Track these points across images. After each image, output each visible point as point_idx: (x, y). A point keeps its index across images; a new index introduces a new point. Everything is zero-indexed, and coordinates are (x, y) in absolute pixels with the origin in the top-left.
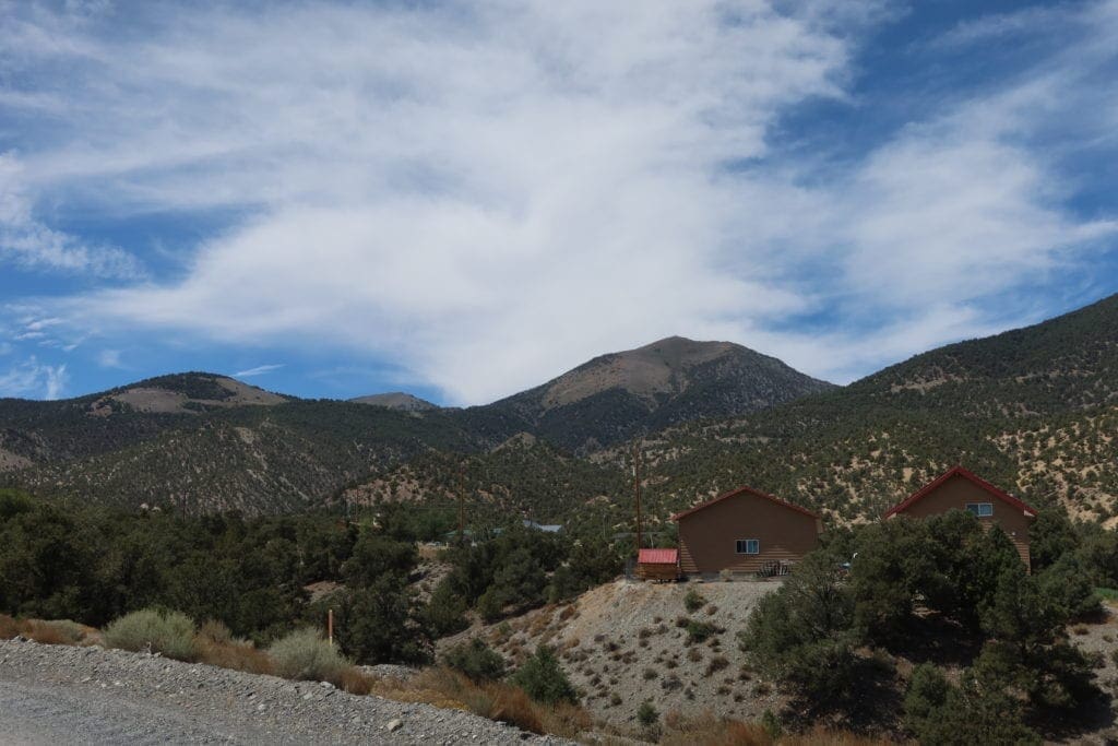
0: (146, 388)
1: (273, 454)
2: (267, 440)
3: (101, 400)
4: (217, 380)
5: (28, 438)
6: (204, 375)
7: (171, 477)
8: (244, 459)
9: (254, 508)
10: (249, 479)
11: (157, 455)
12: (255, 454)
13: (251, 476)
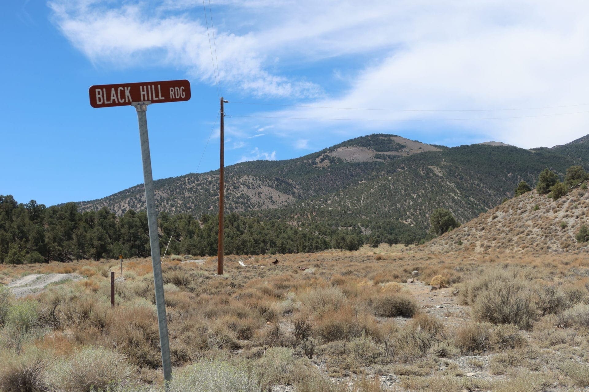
0: (347, 147)
1: (458, 183)
2: (451, 174)
3: (322, 157)
4: (391, 138)
5: (288, 183)
6: (382, 135)
7: (399, 201)
8: (442, 187)
9: (462, 219)
10: (454, 200)
11: (384, 187)
12: (448, 183)
13: (453, 197)
